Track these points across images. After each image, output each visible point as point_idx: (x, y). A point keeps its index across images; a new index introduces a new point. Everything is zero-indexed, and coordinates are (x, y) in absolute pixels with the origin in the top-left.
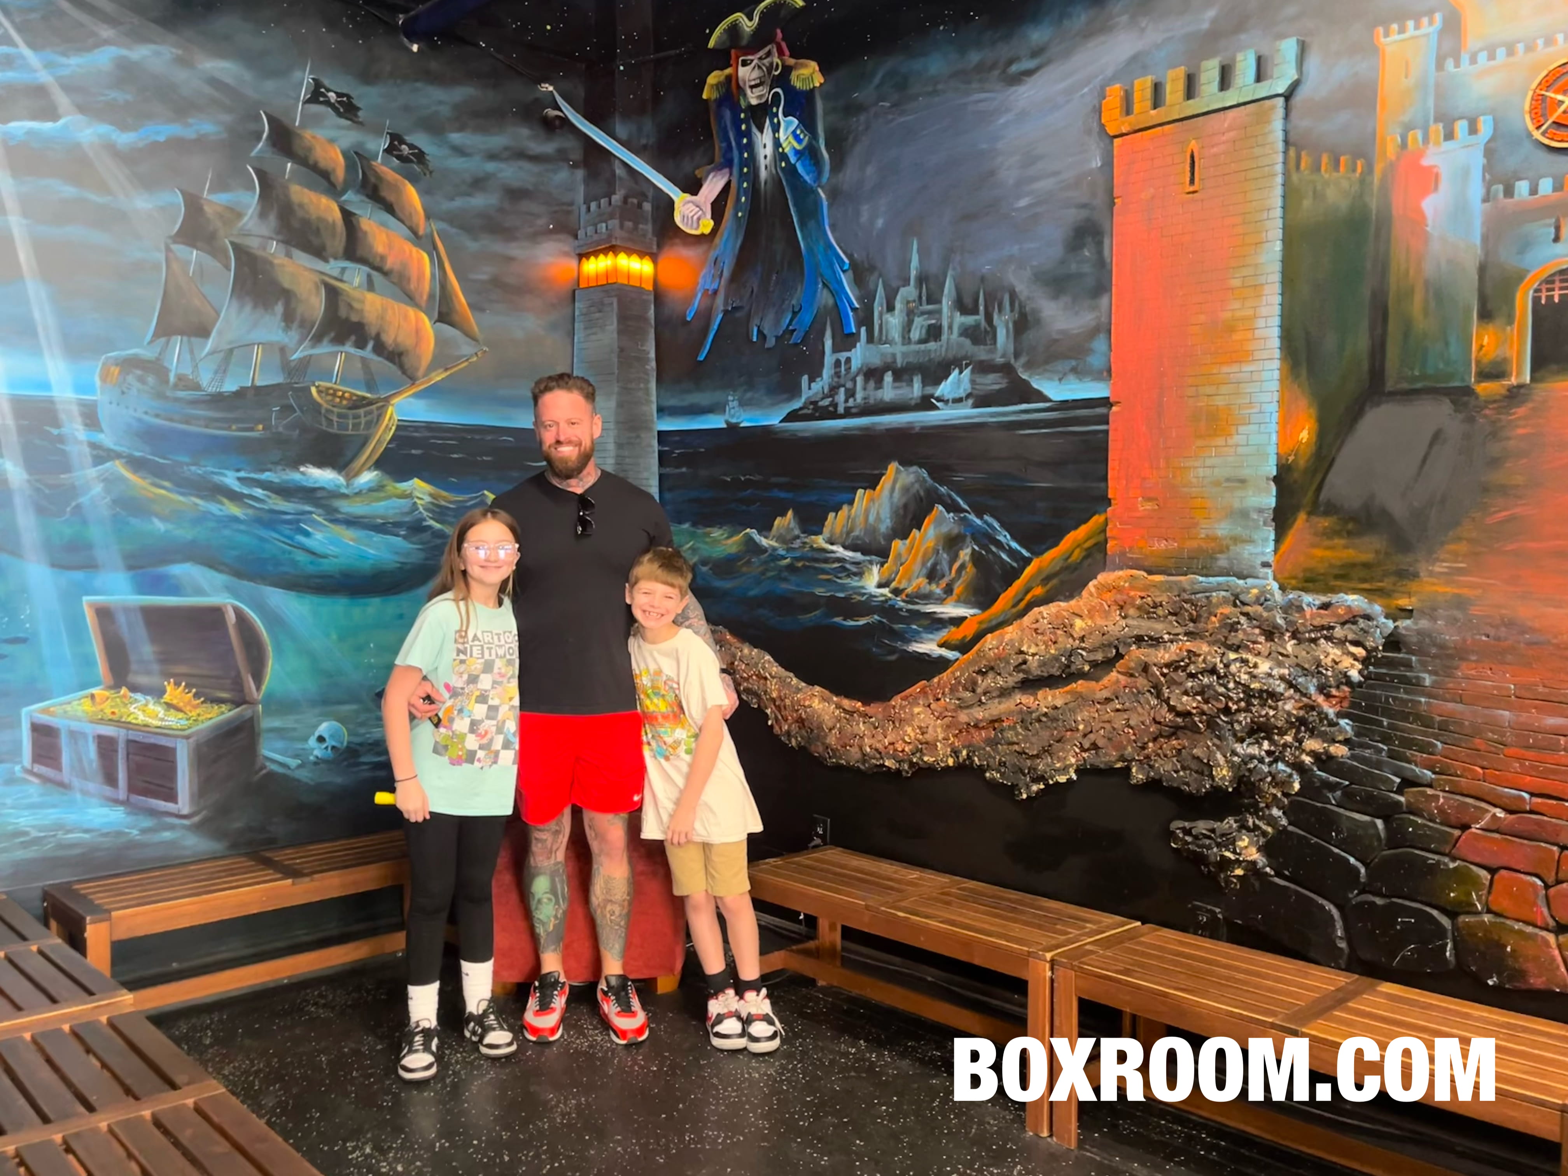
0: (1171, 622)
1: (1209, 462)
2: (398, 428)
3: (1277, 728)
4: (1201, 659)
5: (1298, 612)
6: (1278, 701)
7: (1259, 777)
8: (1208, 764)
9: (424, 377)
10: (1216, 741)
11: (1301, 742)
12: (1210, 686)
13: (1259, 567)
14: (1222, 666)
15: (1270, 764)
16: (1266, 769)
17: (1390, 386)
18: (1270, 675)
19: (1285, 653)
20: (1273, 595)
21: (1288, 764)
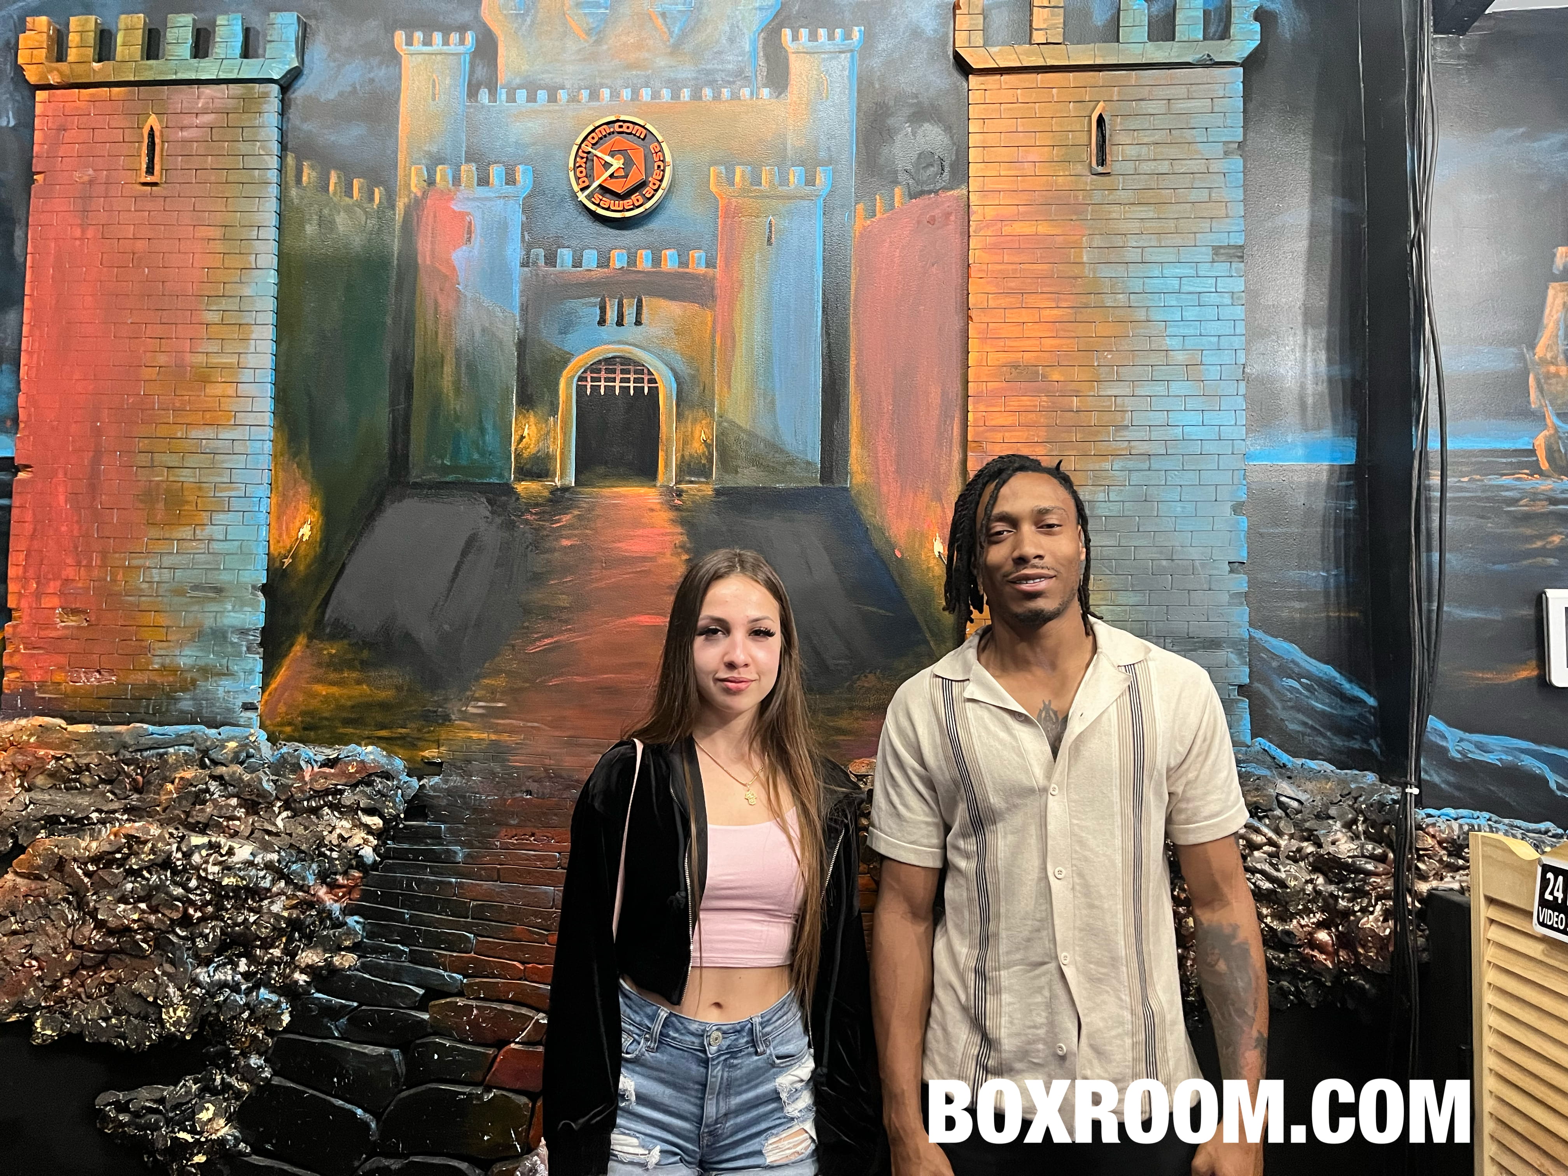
0: (103, 794)
1: (167, 561)
3: (258, 938)
4: (146, 849)
5: (293, 772)
6: (262, 900)
7: (231, 1013)
8: (155, 1004)
10: (168, 968)
11: (293, 954)
12: (160, 887)
13: (238, 709)
14: (179, 855)
15: (248, 992)
16: (241, 1000)
17: (416, 474)
18: (251, 864)
19: (274, 830)
20: (258, 749)
21: (273, 990)
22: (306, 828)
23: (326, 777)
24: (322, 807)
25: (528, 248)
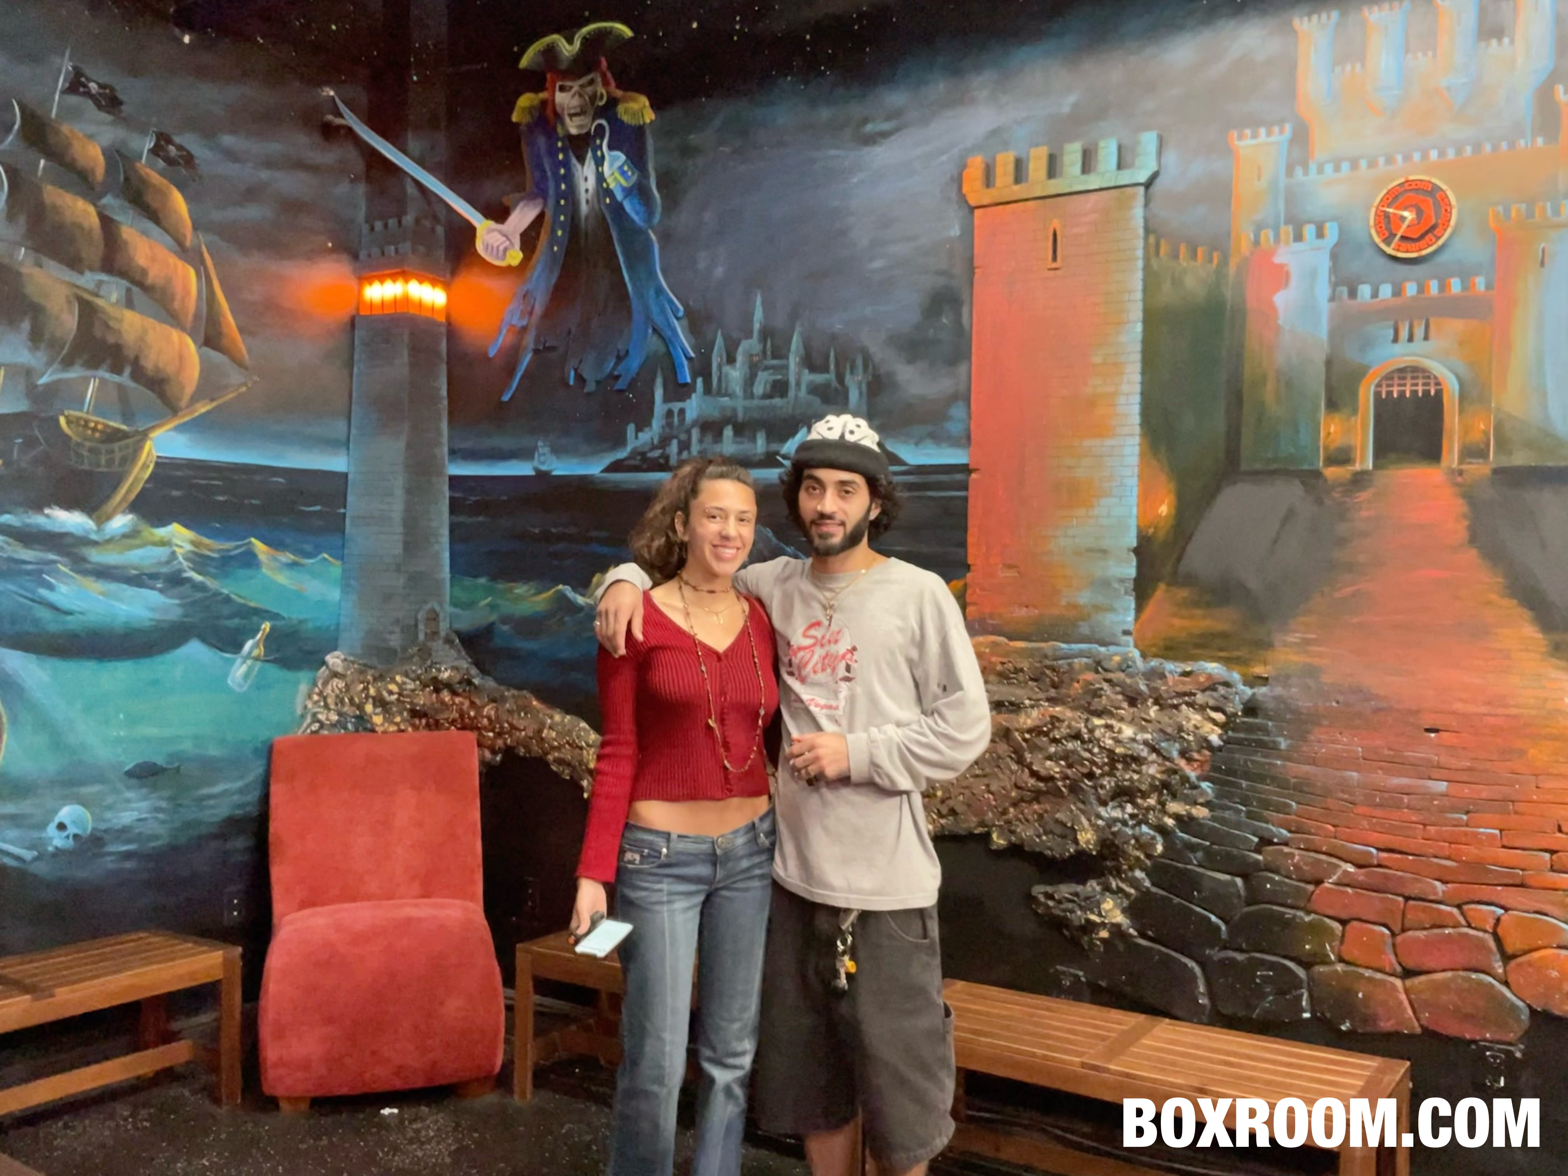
0: (1032, 689)
1: (1070, 532)
2: (157, 464)
3: (1140, 791)
4: (1065, 724)
5: (1161, 679)
6: (1142, 765)
7: (1122, 840)
8: (1072, 828)
9: (188, 407)
10: (1081, 806)
11: (1163, 804)
12: (1074, 752)
13: (1120, 634)
14: (1086, 731)
15: (1133, 827)
16: (1129, 832)
17: (1244, 467)
18: (1134, 740)
19: (1148, 718)
20: (1134, 662)
21: (1151, 826)
22: (1170, 718)
23: (1183, 683)
24: (1180, 704)
25: (1335, 286)
